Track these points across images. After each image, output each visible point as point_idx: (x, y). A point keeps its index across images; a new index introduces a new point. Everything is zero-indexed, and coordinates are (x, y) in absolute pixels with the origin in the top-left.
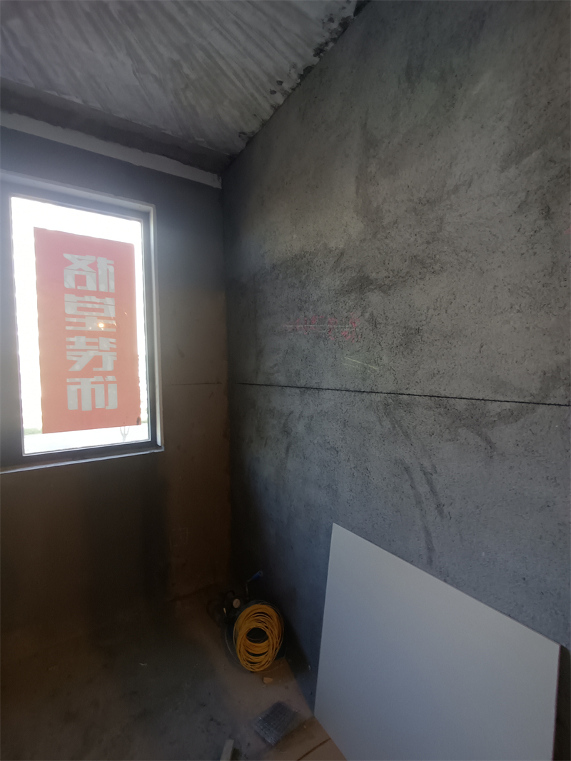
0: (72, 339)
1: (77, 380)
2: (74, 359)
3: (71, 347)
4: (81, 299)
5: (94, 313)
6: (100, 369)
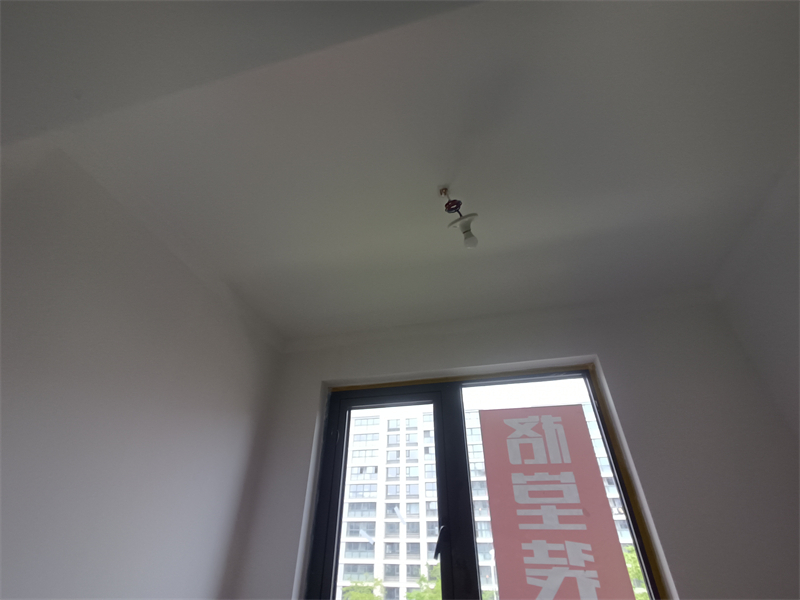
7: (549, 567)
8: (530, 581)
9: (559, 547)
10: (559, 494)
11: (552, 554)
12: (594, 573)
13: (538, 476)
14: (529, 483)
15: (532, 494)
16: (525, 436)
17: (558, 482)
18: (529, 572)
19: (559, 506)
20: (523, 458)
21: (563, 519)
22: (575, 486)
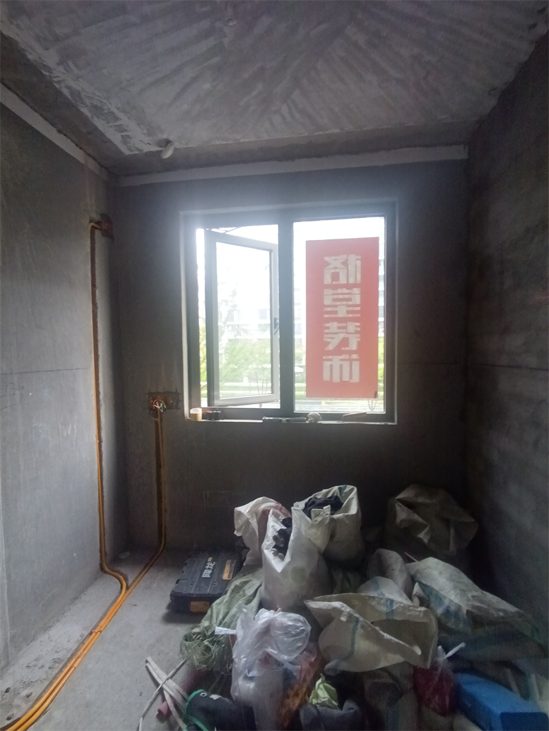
0: (328, 325)
1: (330, 357)
2: (329, 340)
3: (327, 331)
4: (335, 292)
5: (344, 303)
6: (347, 349)
7: (336, 333)
8: (325, 340)
9: (344, 325)
10: (350, 300)
11: (339, 328)
12: (359, 335)
13: (339, 291)
14: (334, 294)
15: (334, 300)
16: (335, 268)
17: (350, 294)
18: (325, 336)
19: (348, 306)
20: (332, 281)
21: (348, 312)
22: (359, 295)
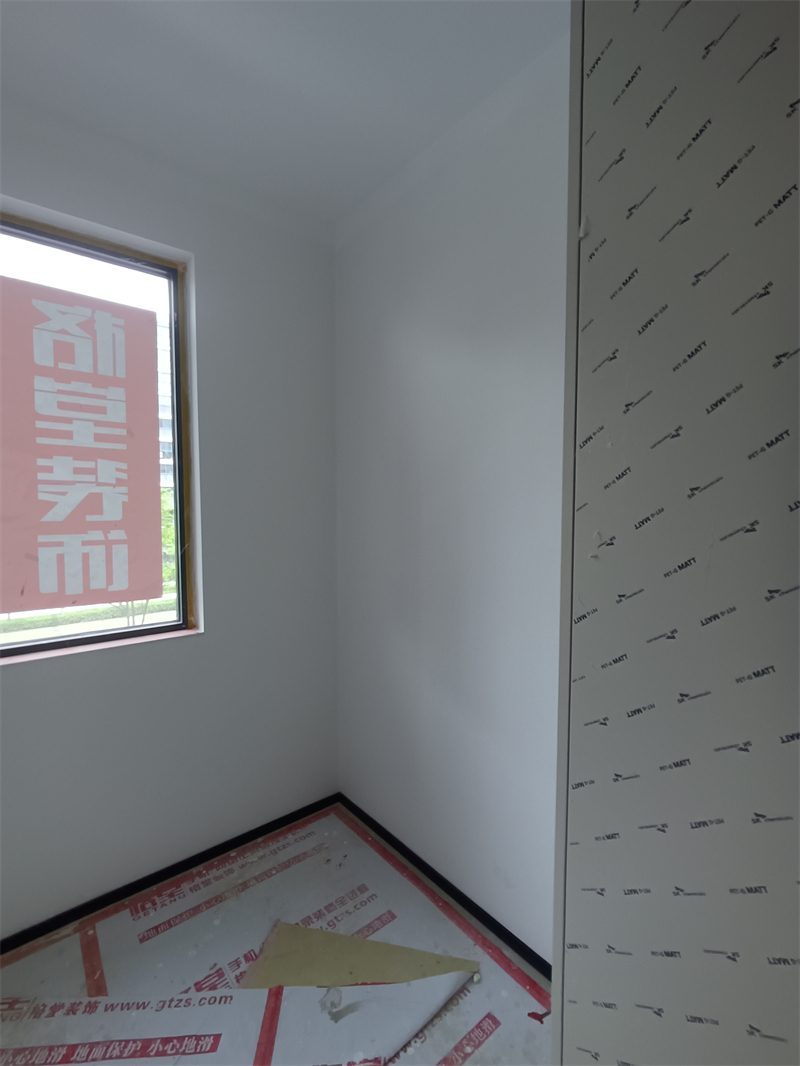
0: (47, 462)
1: (58, 537)
2: (52, 499)
4: (65, 387)
5: (90, 415)
6: (99, 518)
8: (42, 497)
10: (102, 410)
11: (77, 471)
12: (124, 489)
14: (60, 392)
15: (62, 406)
17: (104, 398)
18: (41, 487)
19: (97, 423)
20: (57, 360)
21: (98, 438)
